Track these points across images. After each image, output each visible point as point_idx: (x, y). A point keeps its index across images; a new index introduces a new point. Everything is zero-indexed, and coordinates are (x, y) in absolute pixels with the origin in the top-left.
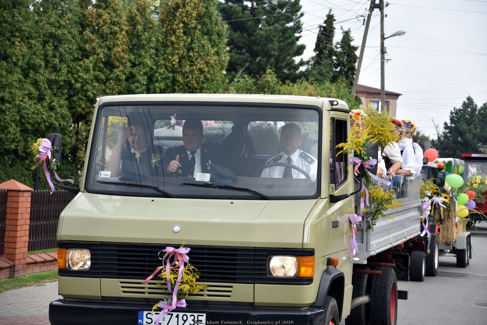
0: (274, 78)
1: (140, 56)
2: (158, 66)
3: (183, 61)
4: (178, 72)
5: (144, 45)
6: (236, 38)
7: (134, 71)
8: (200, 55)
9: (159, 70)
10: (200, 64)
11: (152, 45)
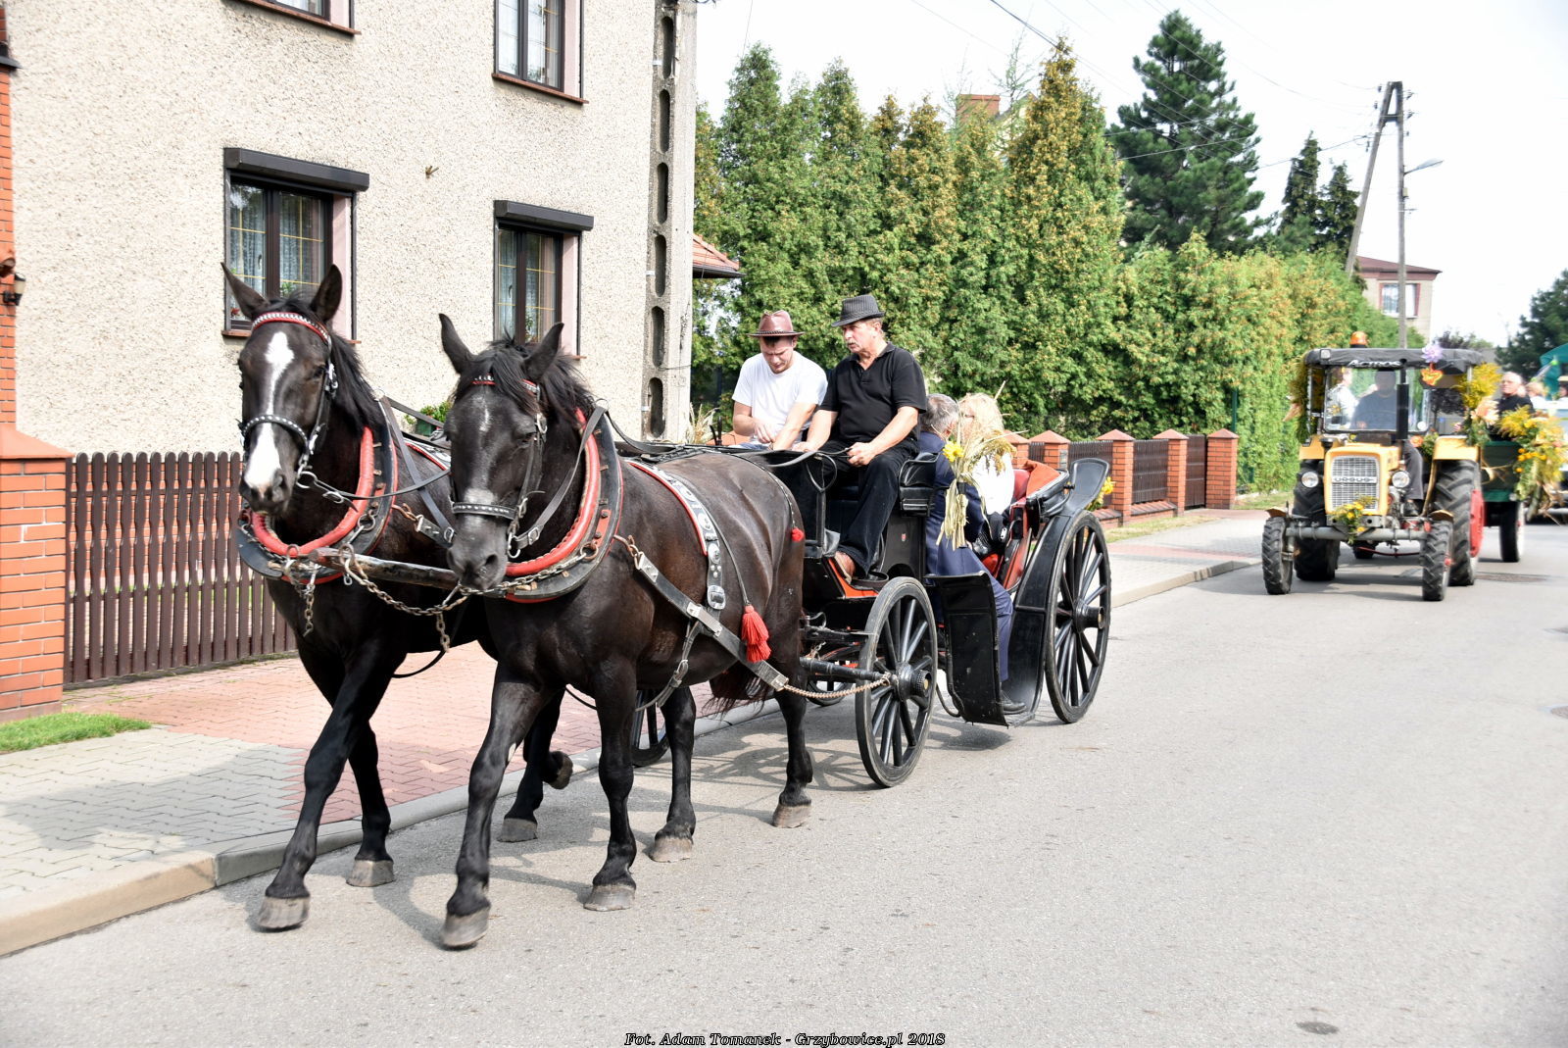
0: (1204, 248)
1: (975, 222)
2: (1004, 238)
3: (1046, 226)
4: (1038, 246)
5: (980, 204)
6: (1143, 186)
7: (966, 246)
8: (1074, 216)
9: (1006, 245)
10: (1074, 230)
11: (995, 203)
